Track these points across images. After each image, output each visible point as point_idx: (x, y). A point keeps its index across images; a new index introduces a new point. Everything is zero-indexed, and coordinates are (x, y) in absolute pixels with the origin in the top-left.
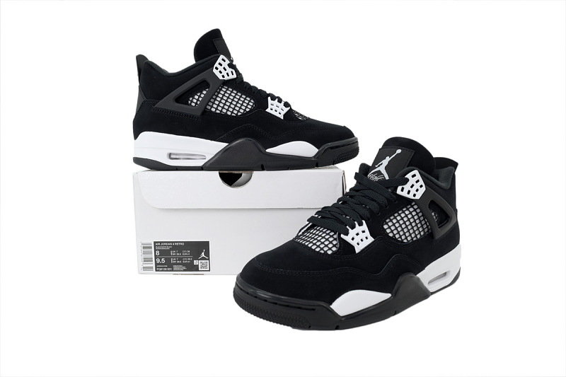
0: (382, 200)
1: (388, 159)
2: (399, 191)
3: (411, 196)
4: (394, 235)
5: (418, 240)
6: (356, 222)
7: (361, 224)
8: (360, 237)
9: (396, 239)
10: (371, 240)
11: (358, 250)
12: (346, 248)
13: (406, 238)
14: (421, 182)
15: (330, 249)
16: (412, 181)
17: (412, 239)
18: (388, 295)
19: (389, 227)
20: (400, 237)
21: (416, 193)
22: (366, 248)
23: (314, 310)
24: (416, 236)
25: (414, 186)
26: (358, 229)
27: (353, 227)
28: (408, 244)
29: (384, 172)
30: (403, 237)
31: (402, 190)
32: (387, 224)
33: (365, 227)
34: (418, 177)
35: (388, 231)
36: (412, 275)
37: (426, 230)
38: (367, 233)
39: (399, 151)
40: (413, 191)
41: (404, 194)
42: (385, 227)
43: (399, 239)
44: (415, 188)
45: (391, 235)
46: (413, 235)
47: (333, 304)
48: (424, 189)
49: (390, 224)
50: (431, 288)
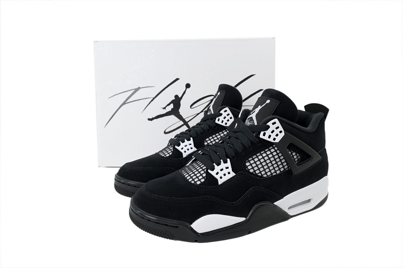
0: (247, 143)
1: (260, 107)
2: (261, 136)
3: (271, 140)
4: (255, 171)
5: (277, 175)
6: (222, 160)
7: (225, 162)
8: (223, 172)
9: (256, 175)
10: (233, 174)
11: (220, 182)
12: (211, 180)
13: (266, 173)
14: (281, 128)
15: (200, 180)
16: (272, 127)
17: (272, 174)
18: (243, 219)
19: (251, 165)
20: (260, 172)
21: (276, 137)
22: (227, 181)
23: (177, 227)
24: (276, 172)
25: (275, 132)
26: (223, 165)
27: (219, 164)
28: (268, 178)
29: (254, 118)
30: (263, 173)
31: (264, 134)
32: (249, 162)
33: (229, 164)
34: (278, 124)
35: (250, 167)
36: (268, 203)
37: (286, 167)
38: (230, 170)
39: (268, 101)
40: (273, 136)
41: (266, 138)
42: (248, 164)
43: (260, 175)
44: (275, 133)
45: (252, 171)
46: (273, 171)
47: (193, 224)
48: (283, 134)
49: (252, 162)
50: (291, 213)
